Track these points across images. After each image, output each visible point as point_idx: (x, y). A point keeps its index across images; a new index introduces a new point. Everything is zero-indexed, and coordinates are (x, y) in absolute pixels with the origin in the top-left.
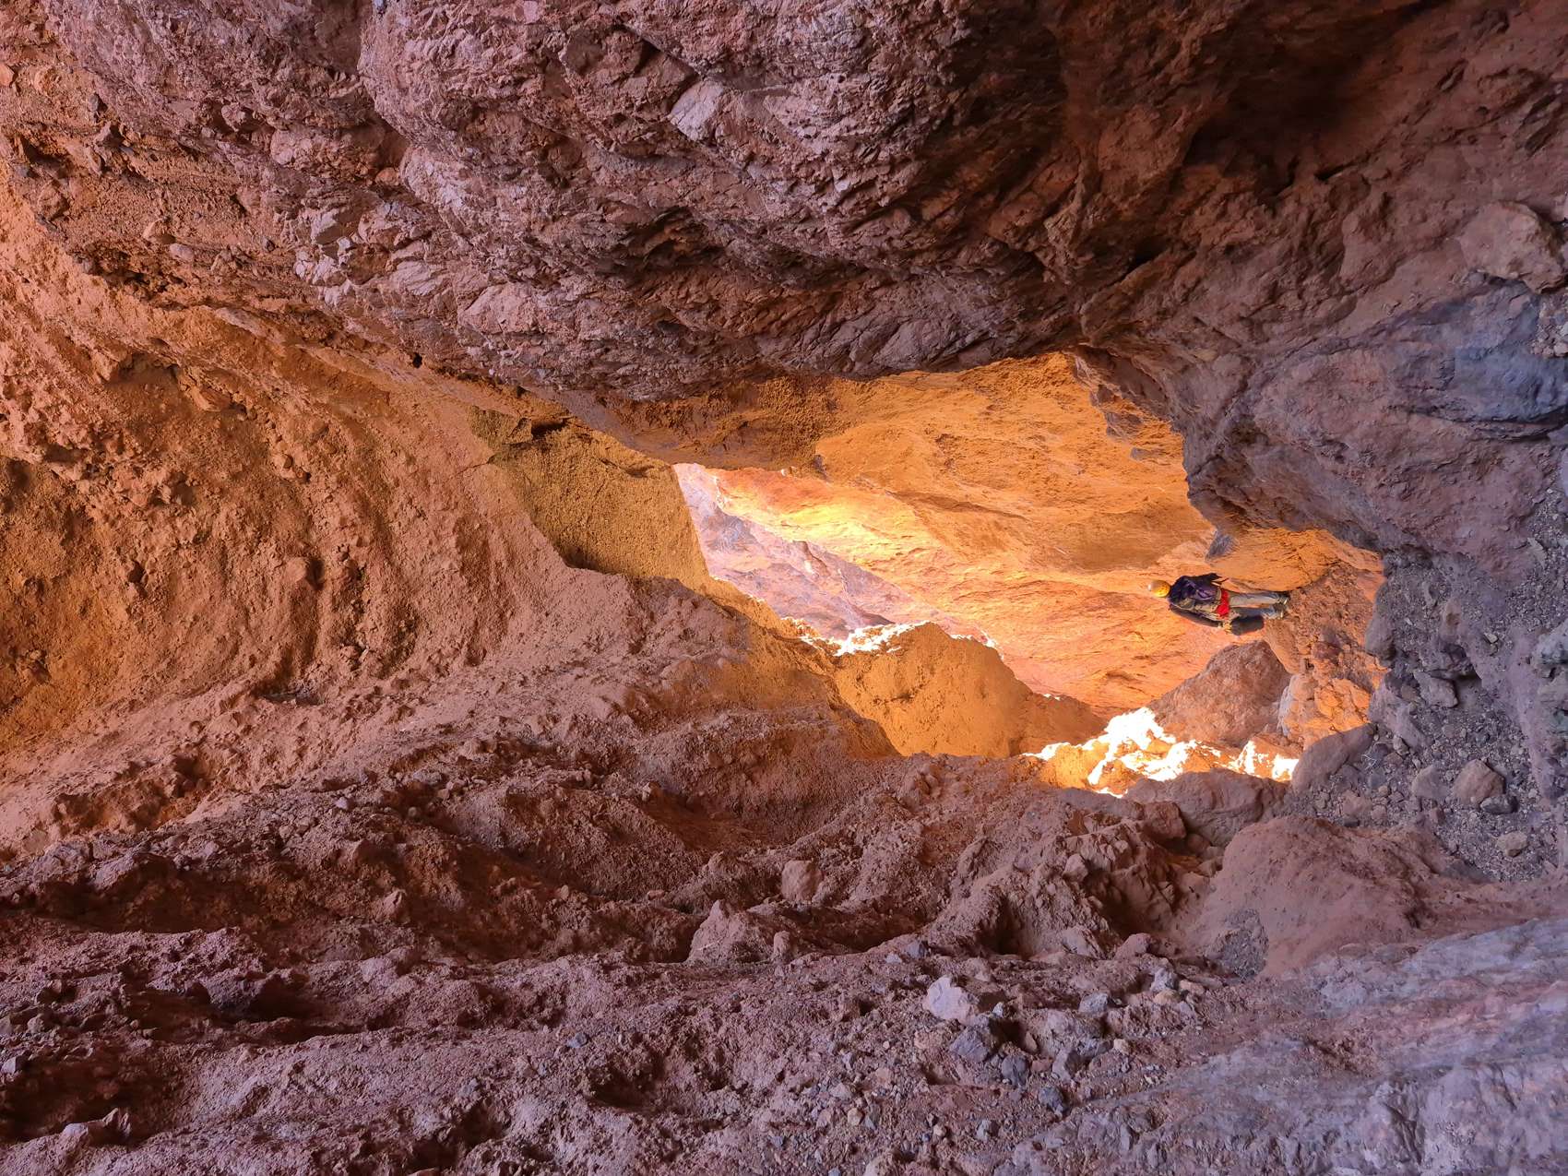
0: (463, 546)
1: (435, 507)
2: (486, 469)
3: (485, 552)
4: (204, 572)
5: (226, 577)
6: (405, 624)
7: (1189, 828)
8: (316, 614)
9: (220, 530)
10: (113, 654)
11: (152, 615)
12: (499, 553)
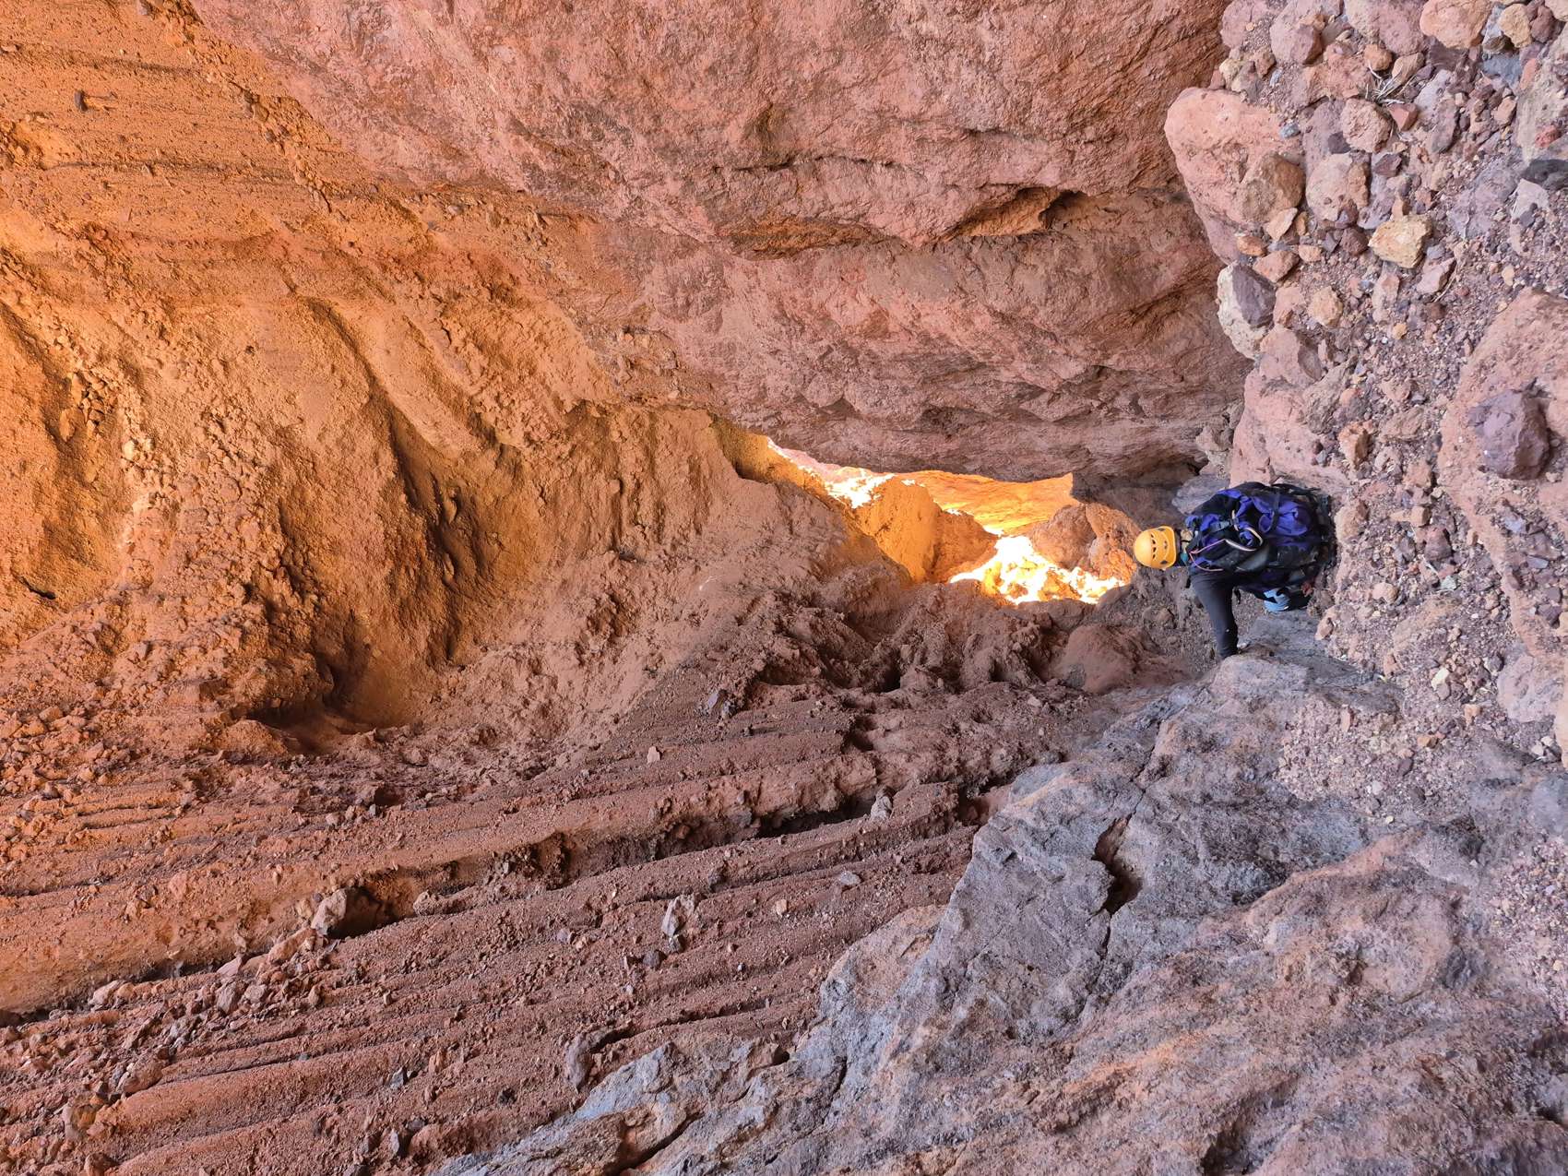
0: (691, 470)
1: (679, 450)
2: (708, 430)
3: (699, 472)
4: (571, 490)
5: (580, 491)
6: (660, 509)
7: (1053, 624)
8: (619, 506)
9: (582, 468)
10: (533, 535)
11: (550, 513)
12: (706, 472)
